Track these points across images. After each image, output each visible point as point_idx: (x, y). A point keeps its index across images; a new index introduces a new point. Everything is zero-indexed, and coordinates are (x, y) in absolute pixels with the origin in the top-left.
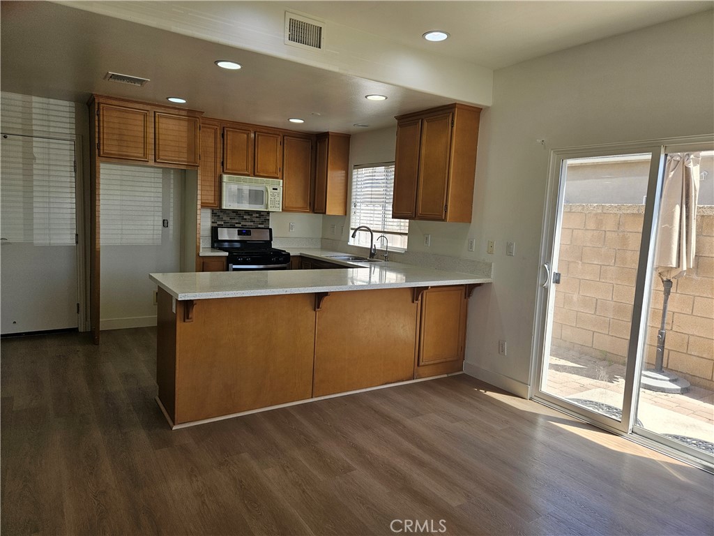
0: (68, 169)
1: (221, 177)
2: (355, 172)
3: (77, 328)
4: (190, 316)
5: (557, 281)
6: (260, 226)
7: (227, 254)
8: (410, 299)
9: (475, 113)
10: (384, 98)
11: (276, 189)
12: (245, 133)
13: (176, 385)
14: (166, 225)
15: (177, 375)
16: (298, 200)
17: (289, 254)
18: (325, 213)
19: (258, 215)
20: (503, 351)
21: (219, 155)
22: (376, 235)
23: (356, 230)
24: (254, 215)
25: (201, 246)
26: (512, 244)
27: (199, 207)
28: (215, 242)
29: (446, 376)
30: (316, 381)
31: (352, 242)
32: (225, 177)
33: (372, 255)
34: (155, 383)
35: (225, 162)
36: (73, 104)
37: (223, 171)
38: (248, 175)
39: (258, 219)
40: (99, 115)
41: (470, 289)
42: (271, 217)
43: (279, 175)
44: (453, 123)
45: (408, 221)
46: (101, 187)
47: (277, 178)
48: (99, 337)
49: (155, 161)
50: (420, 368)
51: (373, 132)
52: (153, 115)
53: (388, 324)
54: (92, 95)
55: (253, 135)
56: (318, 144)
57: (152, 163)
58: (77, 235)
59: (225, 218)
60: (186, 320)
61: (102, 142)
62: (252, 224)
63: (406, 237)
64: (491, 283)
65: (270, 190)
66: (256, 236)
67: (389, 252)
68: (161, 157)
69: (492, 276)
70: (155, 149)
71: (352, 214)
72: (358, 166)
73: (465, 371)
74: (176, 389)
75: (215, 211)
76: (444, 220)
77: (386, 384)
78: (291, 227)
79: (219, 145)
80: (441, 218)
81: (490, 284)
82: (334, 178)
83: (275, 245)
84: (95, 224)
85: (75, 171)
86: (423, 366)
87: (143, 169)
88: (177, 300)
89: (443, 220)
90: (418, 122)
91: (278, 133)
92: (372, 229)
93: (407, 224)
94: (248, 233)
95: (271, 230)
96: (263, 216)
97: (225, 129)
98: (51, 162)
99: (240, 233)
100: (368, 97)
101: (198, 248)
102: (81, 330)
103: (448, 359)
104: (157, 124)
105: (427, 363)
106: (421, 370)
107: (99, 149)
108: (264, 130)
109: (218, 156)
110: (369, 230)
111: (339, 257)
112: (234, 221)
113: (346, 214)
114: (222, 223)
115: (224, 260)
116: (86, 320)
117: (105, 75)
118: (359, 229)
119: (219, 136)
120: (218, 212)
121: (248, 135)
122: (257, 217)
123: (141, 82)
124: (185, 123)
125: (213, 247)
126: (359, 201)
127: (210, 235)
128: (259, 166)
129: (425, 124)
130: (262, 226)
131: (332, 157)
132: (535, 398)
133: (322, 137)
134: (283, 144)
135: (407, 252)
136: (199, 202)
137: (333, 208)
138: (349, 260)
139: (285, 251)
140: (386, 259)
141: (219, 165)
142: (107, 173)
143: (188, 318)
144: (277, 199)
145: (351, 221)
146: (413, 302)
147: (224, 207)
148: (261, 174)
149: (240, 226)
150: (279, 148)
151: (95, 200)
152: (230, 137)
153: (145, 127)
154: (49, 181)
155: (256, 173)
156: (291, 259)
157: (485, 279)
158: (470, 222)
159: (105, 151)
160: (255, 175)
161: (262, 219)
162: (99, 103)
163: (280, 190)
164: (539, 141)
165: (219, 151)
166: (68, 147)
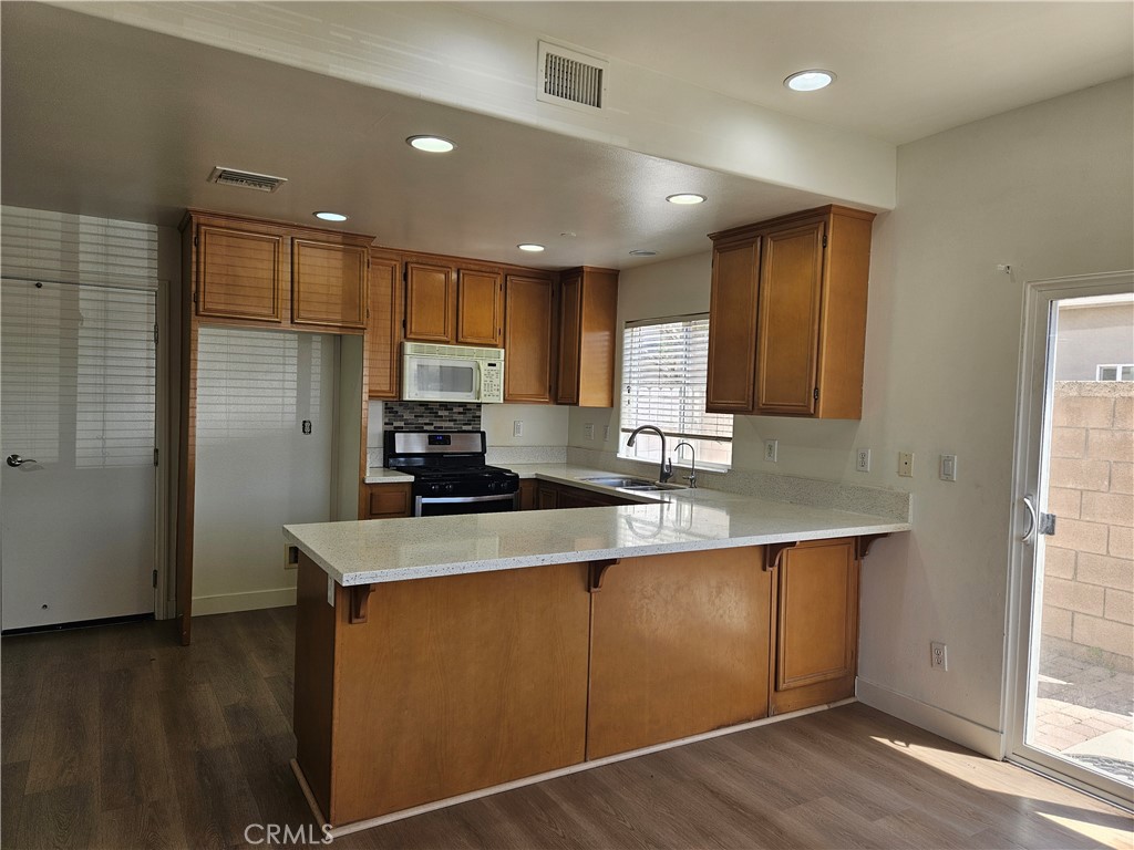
0: (144, 336)
1: (401, 347)
2: (628, 333)
3: (153, 614)
4: (362, 613)
5: (1050, 531)
6: (465, 428)
7: (411, 478)
8: (759, 564)
9: (864, 221)
10: (700, 200)
11: (494, 365)
12: (441, 272)
13: (334, 749)
14: (307, 430)
15: (335, 729)
16: (529, 383)
17: (517, 476)
18: (577, 403)
19: (461, 410)
20: (940, 663)
21: (399, 309)
22: (672, 442)
23: (635, 432)
24: (455, 410)
25: (368, 465)
26: (949, 459)
27: (365, 397)
28: (391, 457)
29: (825, 707)
30: (591, 728)
31: (624, 452)
32: (409, 347)
33: (664, 477)
34: (291, 731)
35: (408, 320)
36: (154, 227)
37: (405, 337)
38: (447, 343)
39: (461, 417)
40: (197, 245)
41: (863, 544)
42: (484, 413)
43: (499, 340)
44: (825, 241)
45: (732, 416)
46: (200, 365)
47: (495, 346)
48: (189, 633)
49: (292, 322)
50: (779, 695)
51: (663, 262)
52: (290, 242)
53: (721, 612)
54: (187, 211)
55: (454, 276)
56: (564, 288)
57: (286, 324)
58: (156, 451)
59: (408, 416)
60: (355, 621)
61: (202, 289)
62: (451, 424)
63: (729, 446)
64: (909, 532)
65: (484, 366)
66: (457, 446)
67: (697, 470)
68: (302, 314)
69: (910, 518)
70: (292, 300)
71: (624, 404)
72: (632, 324)
73: (859, 697)
74: (334, 757)
75: (389, 405)
76: (814, 415)
77: (719, 728)
78: (516, 429)
79: (399, 293)
80: (806, 412)
81: (904, 535)
82: (592, 344)
83: (491, 460)
84: (188, 431)
85: (156, 341)
86: (785, 690)
87: (270, 335)
88: (337, 585)
89: (811, 416)
90: (755, 242)
91: (496, 270)
92: (663, 430)
93: (731, 422)
94: (446, 441)
95: (483, 434)
96: (471, 412)
97: (409, 266)
98: (110, 326)
99: (432, 441)
100: (671, 200)
101: (362, 469)
102: (159, 616)
103: (830, 676)
104: (296, 257)
105: (792, 685)
106: (782, 699)
107: (197, 302)
108: (472, 267)
109: (397, 310)
110: (657, 431)
111: (602, 480)
112: (421, 421)
113: (612, 406)
114: (402, 424)
115: (408, 489)
116: (168, 600)
117: (211, 170)
118: (641, 430)
119: (399, 275)
120: (395, 405)
121: (447, 275)
122: (459, 413)
123: (271, 183)
124: (339, 255)
125: (386, 465)
126: (635, 381)
127: (381, 444)
128: (466, 326)
129: (770, 244)
130: (469, 428)
131: (588, 310)
132: (1014, 757)
133: (571, 275)
134: (504, 288)
135: (731, 471)
136: (366, 389)
137: (591, 394)
138: (621, 485)
139: (509, 471)
140: (693, 483)
141: (398, 325)
142: (209, 343)
143: (357, 617)
144: (496, 381)
145: (623, 416)
146: (764, 569)
147: (406, 398)
148: (469, 340)
149: (432, 428)
150: (499, 294)
151: (189, 389)
152: (416, 278)
153: (276, 262)
154: (105, 357)
155: (461, 339)
156: (521, 485)
157: (899, 525)
158: (860, 418)
159: (208, 306)
160: (458, 342)
161: (469, 416)
162: (198, 225)
163: (501, 366)
164: (1002, 267)
165: (399, 301)
166: (145, 300)
